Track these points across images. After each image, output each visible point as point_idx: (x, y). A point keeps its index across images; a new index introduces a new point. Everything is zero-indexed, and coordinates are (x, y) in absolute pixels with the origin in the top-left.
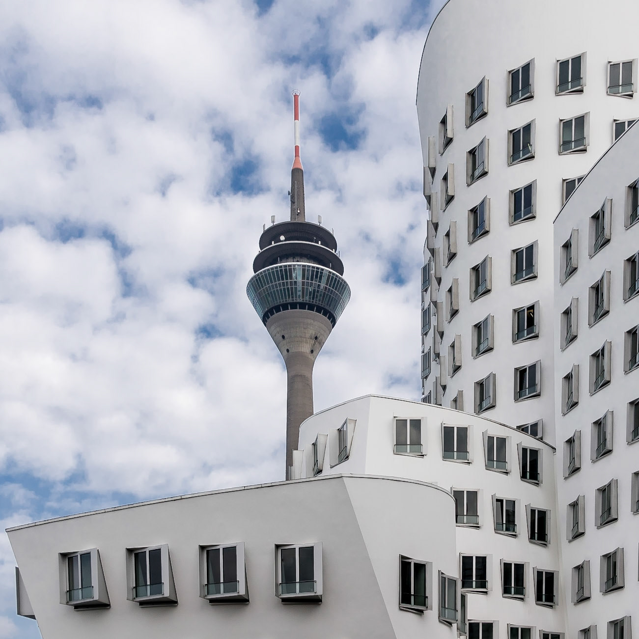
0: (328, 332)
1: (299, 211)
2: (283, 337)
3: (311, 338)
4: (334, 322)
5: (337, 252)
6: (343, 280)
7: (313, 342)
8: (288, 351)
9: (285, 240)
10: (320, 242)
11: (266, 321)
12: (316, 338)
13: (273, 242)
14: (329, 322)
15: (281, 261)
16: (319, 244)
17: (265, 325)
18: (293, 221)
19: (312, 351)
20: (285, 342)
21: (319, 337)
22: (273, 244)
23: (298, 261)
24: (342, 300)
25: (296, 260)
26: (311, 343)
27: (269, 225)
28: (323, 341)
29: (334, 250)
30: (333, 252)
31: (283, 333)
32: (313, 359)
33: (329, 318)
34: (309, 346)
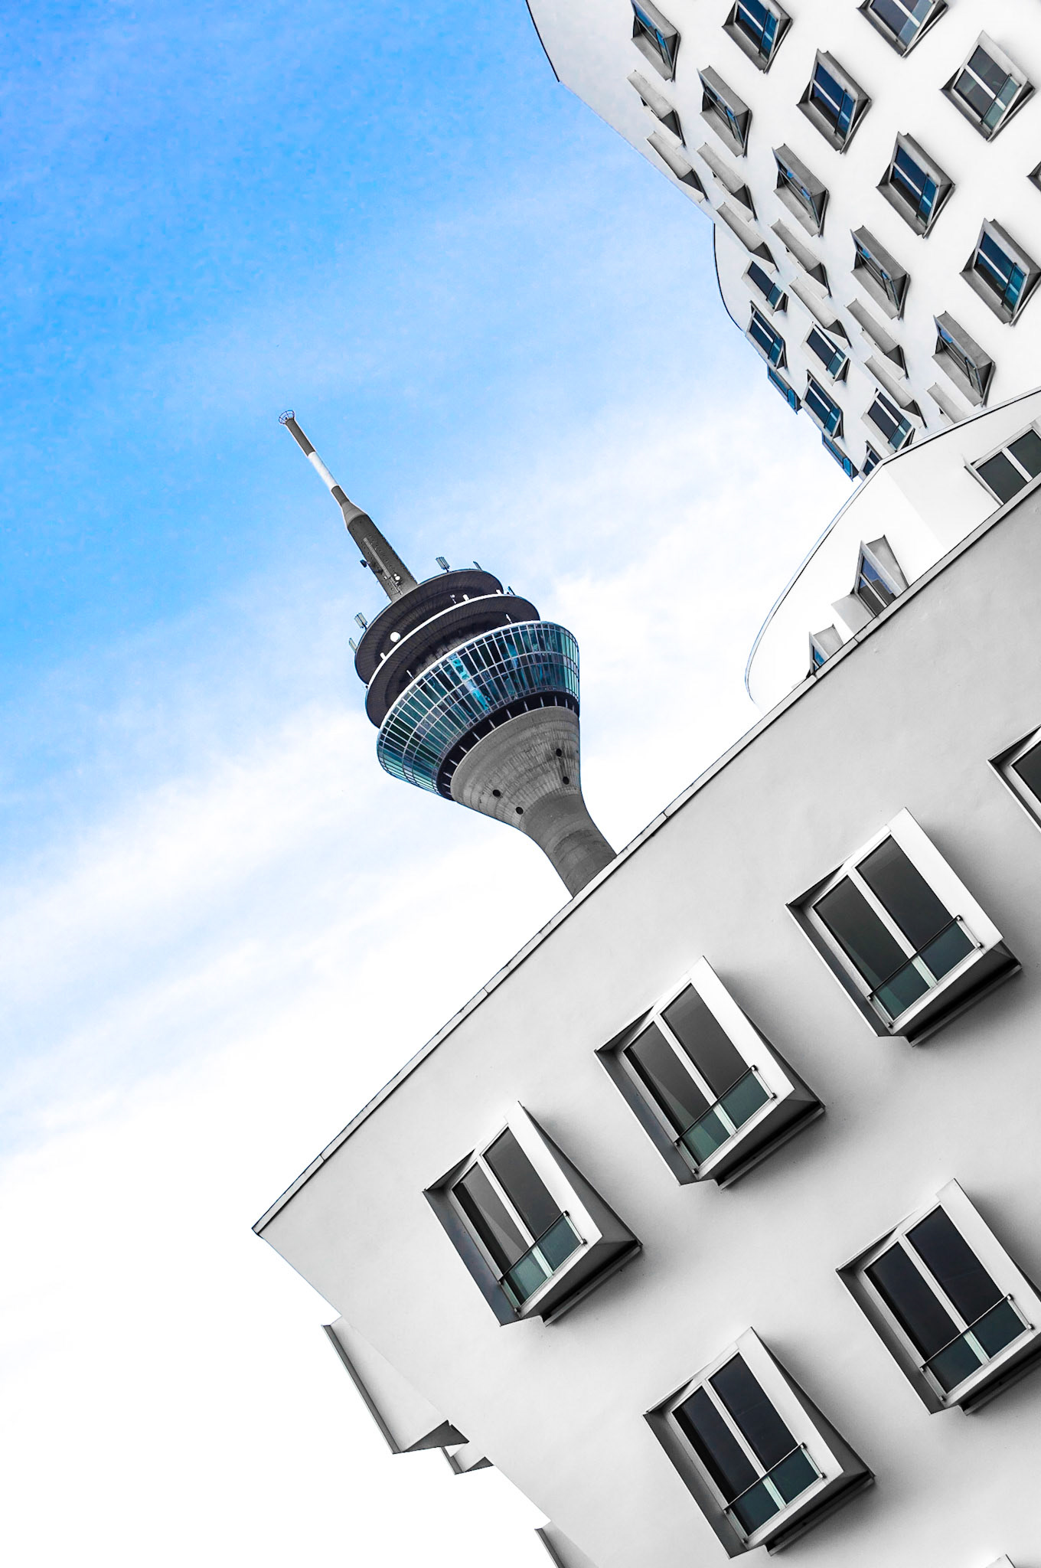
0: (574, 727)
1: (398, 578)
2: (497, 793)
3: (549, 759)
4: (574, 705)
5: (506, 591)
6: (545, 626)
7: (558, 763)
8: (519, 811)
9: (402, 638)
10: (465, 597)
11: (449, 790)
12: (559, 752)
13: (382, 655)
14: (565, 709)
15: (415, 674)
16: (467, 600)
17: (451, 799)
18: (397, 598)
19: (566, 780)
20: (505, 799)
21: (563, 747)
22: (385, 658)
23: (445, 653)
24: (565, 659)
25: (441, 652)
26: (554, 766)
27: (358, 634)
28: (574, 747)
29: (498, 591)
30: (499, 594)
31: (492, 787)
32: (576, 792)
33: (561, 703)
34: (553, 775)
